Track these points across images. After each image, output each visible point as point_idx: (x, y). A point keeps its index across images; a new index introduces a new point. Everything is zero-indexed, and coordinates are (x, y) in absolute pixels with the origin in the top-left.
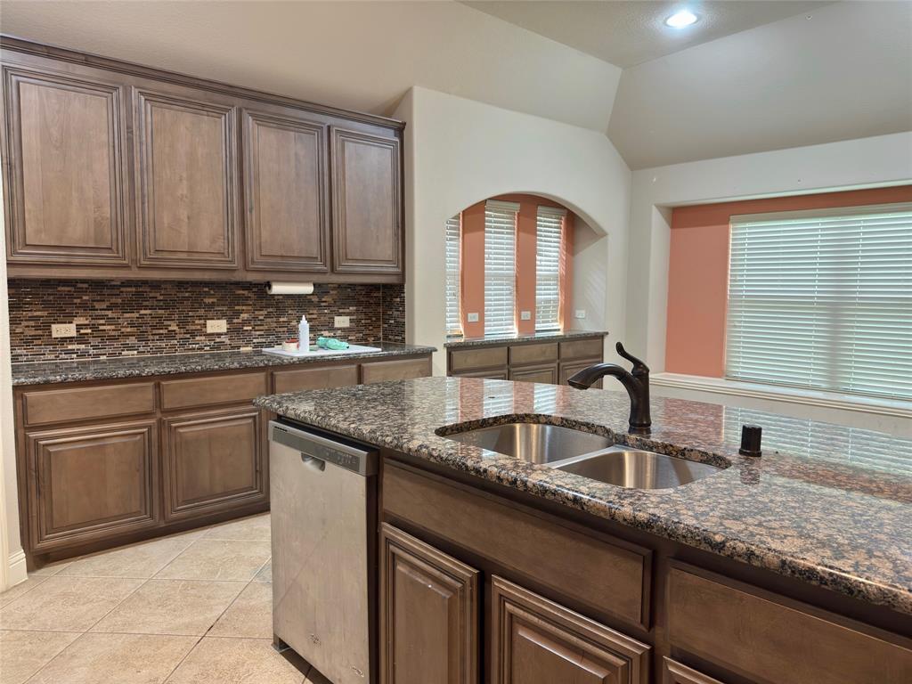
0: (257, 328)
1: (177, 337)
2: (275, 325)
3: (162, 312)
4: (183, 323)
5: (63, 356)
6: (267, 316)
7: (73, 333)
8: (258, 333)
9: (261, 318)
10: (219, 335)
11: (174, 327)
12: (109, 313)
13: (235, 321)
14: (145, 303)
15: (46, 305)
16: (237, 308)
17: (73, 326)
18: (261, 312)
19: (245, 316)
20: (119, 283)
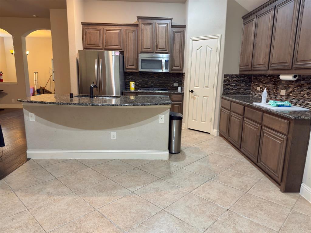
0: (294, 95)
1: (275, 94)
2: (299, 95)
3: (273, 85)
4: (277, 90)
5: (258, 96)
6: (297, 90)
7: (259, 90)
8: (293, 97)
9: (295, 91)
10: (283, 96)
11: (275, 91)
12: (265, 84)
13: (288, 91)
14: (271, 82)
15: (258, 82)
16: (290, 86)
17: (260, 88)
18: (296, 88)
19: (291, 89)
20: (267, 76)
